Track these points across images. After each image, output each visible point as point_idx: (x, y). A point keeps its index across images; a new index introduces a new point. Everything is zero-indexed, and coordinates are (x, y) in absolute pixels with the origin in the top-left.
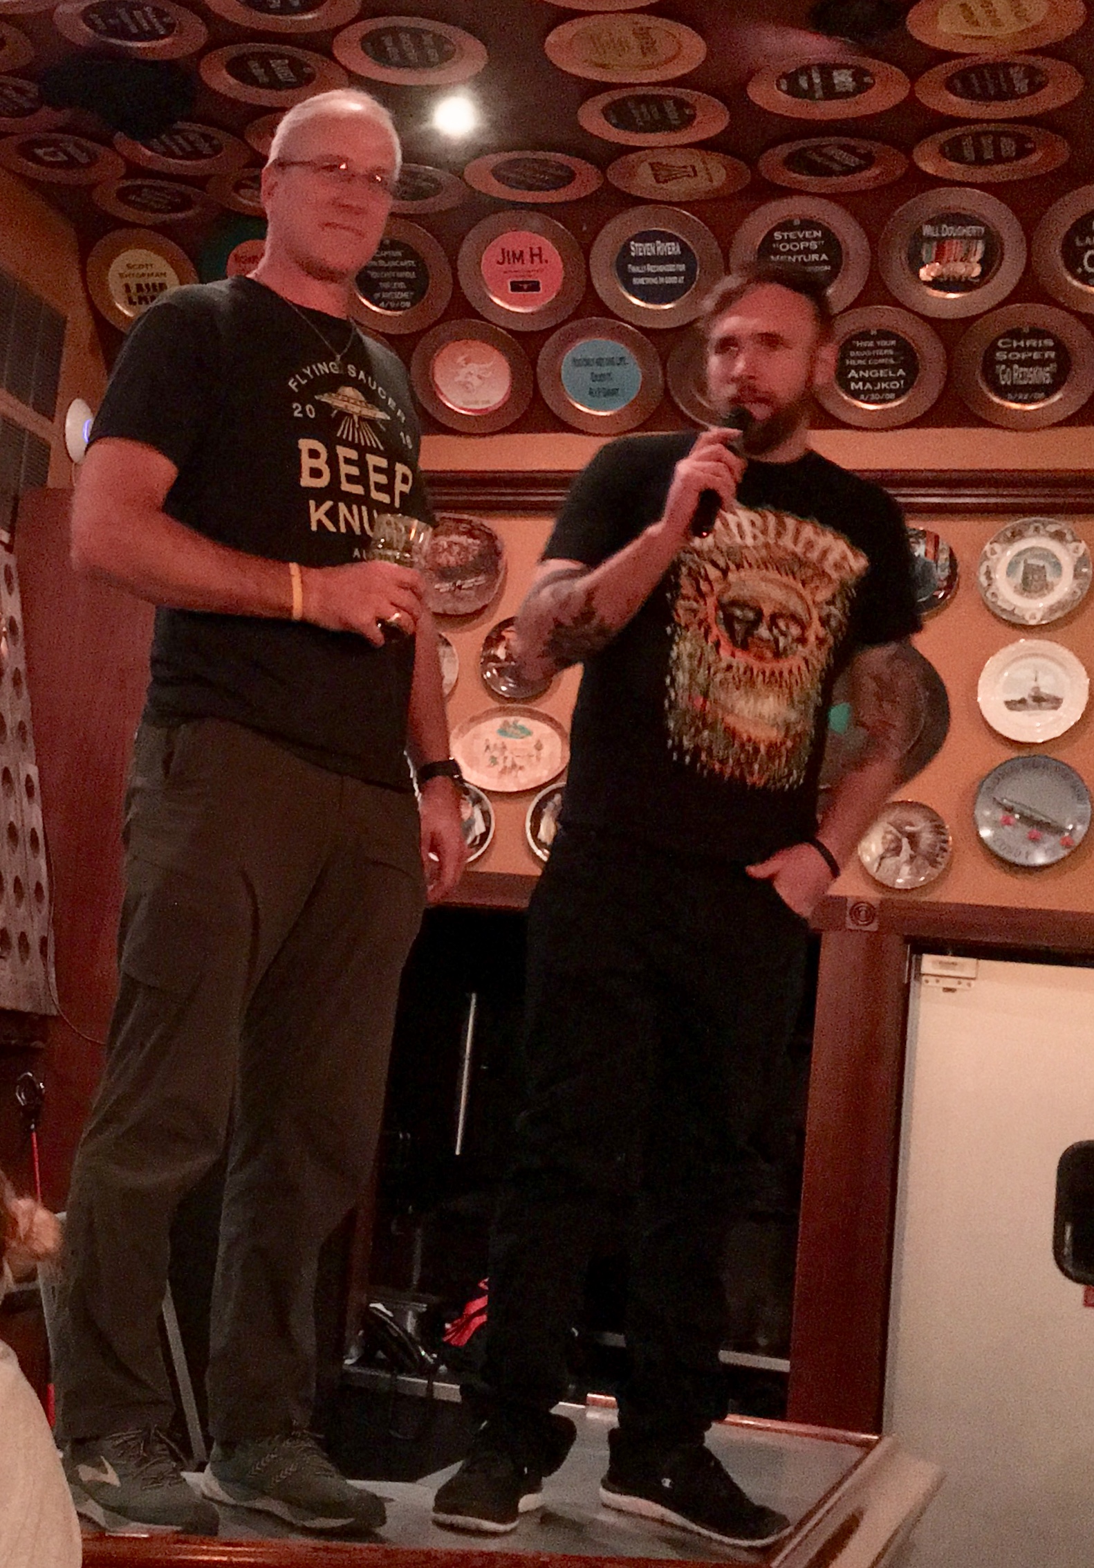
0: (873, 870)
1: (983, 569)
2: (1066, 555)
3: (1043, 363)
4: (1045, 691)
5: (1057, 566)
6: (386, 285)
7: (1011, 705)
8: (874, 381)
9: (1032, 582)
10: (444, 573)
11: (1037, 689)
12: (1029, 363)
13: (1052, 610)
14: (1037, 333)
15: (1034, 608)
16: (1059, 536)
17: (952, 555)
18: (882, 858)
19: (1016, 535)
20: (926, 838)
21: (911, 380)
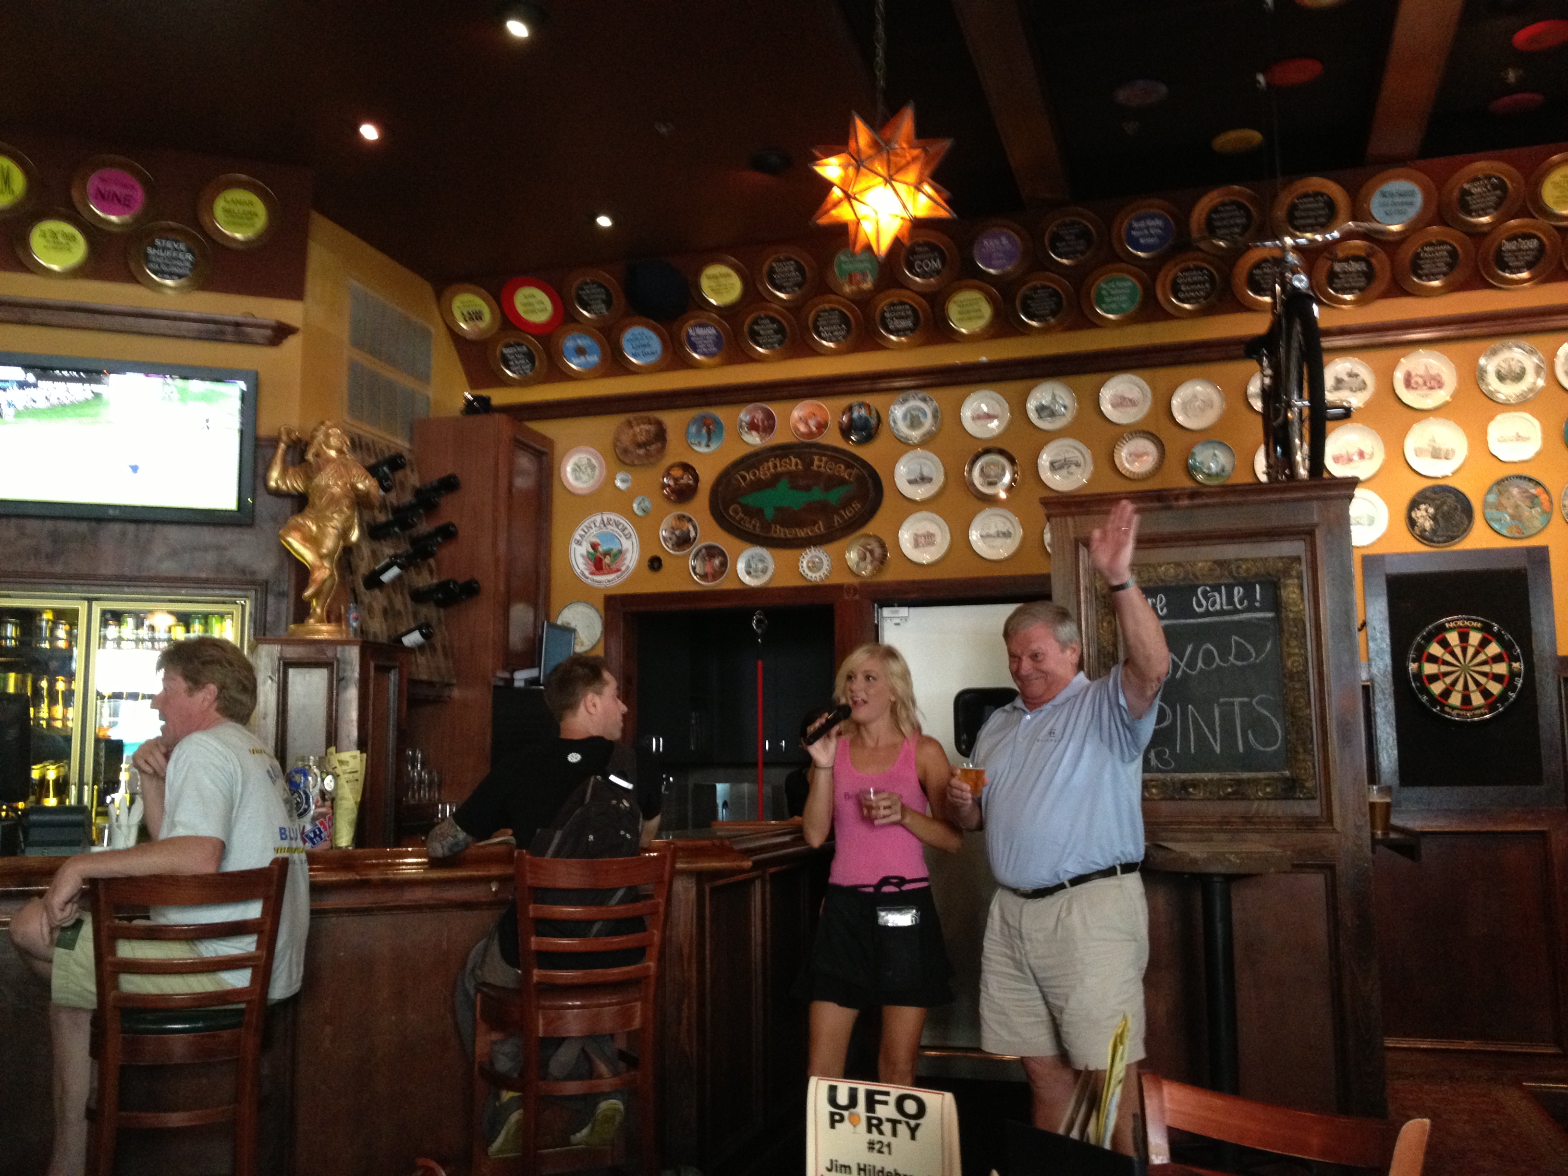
0: (854, 568)
1: (891, 418)
2: (928, 409)
3: (907, 317)
4: (925, 474)
5: (925, 414)
6: (593, 304)
7: (911, 482)
8: (833, 332)
9: (914, 422)
10: (640, 445)
11: (921, 474)
12: (900, 318)
13: (924, 435)
14: (902, 303)
15: (915, 435)
16: (924, 400)
17: (877, 413)
18: (857, 562)
19: (905, 401)
20: (878, 552)
21: (849, 331)
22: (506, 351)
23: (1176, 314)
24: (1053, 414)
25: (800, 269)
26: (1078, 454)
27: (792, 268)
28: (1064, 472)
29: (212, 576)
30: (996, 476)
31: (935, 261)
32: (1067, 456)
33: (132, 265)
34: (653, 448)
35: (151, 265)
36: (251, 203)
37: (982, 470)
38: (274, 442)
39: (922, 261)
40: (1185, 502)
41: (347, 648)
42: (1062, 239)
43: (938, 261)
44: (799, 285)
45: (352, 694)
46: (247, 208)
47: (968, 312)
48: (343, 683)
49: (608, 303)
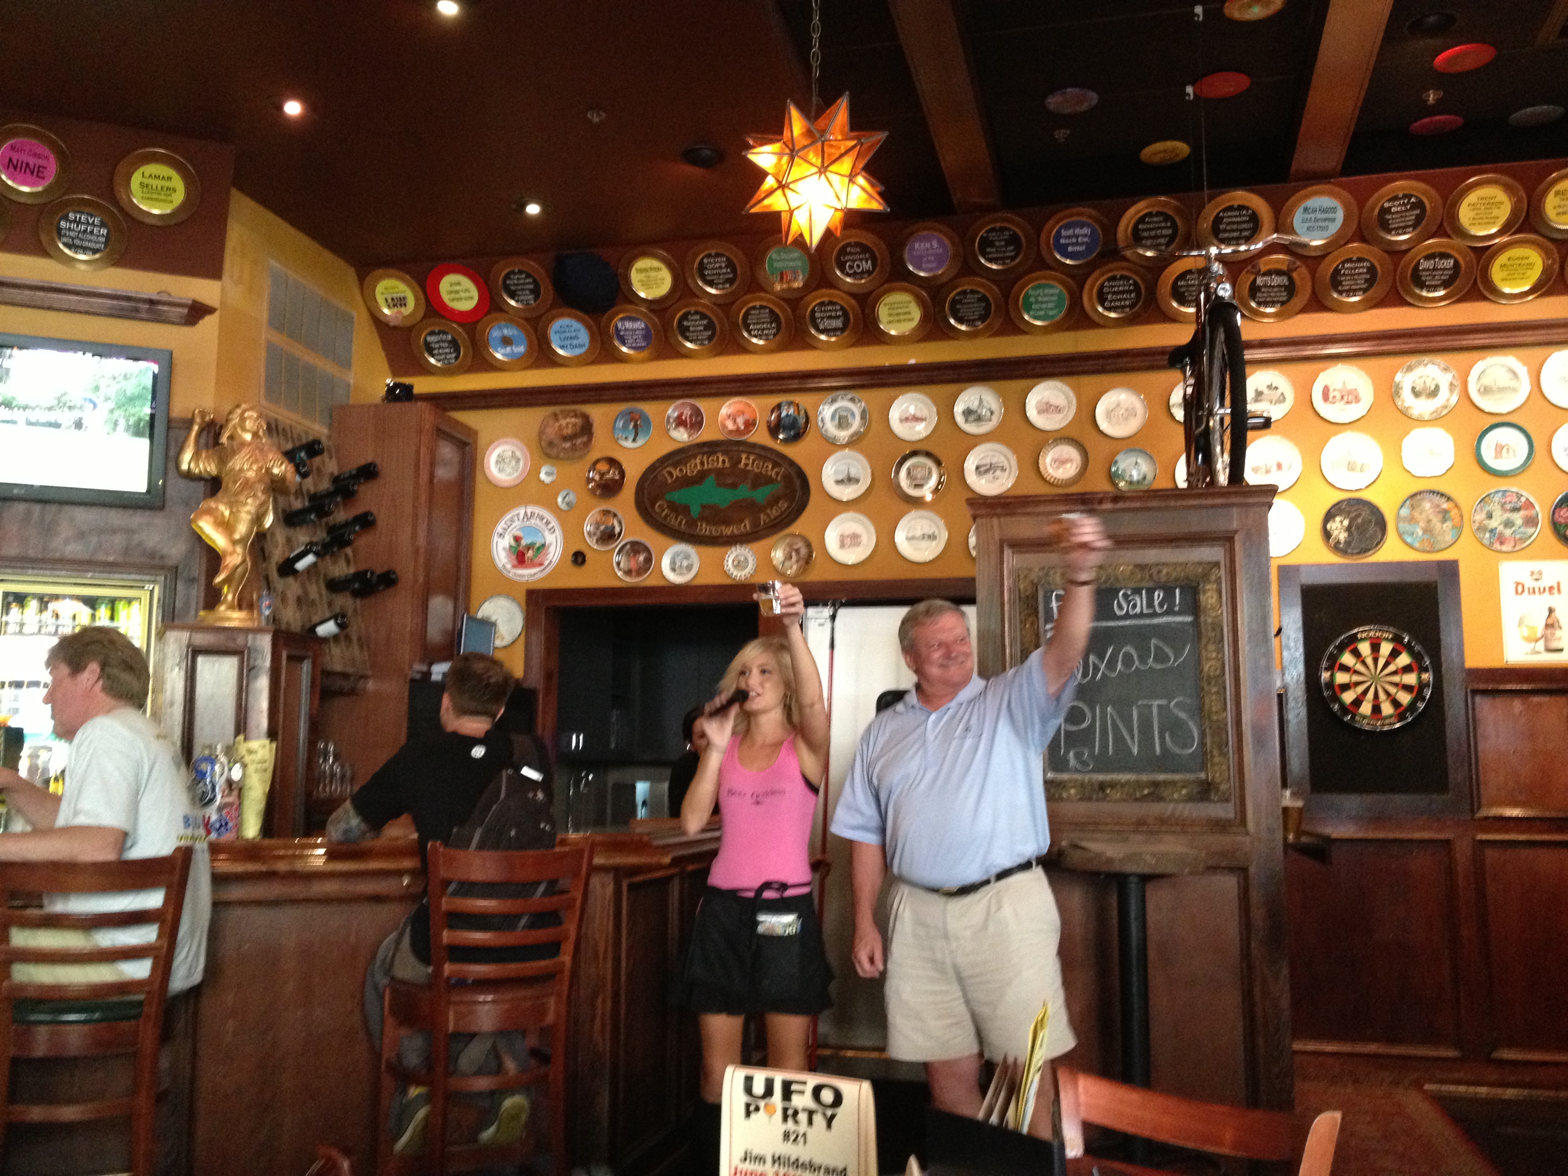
0: (780, 567)
1: (819, 418)
2: (856, 409)
3: (837, 317)
4: (853, 474)
5: (853, 414)
6: (520, 293)
7: (838, 482)
8: (763, 330)
9: (842, 422)
10: (565, 439)
11: (849, 474)
12: (830, 317)
13: (852, 436)
14: (831, 303)
15: (843, 435)
16: (852, 400)
17: (806, 412)
18: (784, 563)
19: (834, 401)
20: (804, 551)
21: (779, 328)
22: (430, 339)
23: (1101, 322)
24: (979, 419)
25: (730, 264)
26: (1002, 458)
27: (723, 265)
28: (990, 476)
29: (120, 559)
30: (922, 479)
31: (867, 262)
32: (994, 460)
33: (44, 238)
34: (579, 441)
35: (65, 240)
36: (170, 179)
37: (909, 470)
38: (188, 423)
39: (854, 261)
40: (1108, 506)
41: (259, 636)
42: (992, 244)
43: (869, 262)
44: (731, 281)
45: (262, 684)
46: (166, 184)
47: (898, 314)
48: (253, 672)
49: (536, 292)
